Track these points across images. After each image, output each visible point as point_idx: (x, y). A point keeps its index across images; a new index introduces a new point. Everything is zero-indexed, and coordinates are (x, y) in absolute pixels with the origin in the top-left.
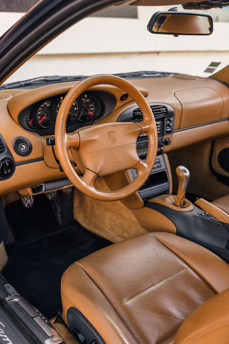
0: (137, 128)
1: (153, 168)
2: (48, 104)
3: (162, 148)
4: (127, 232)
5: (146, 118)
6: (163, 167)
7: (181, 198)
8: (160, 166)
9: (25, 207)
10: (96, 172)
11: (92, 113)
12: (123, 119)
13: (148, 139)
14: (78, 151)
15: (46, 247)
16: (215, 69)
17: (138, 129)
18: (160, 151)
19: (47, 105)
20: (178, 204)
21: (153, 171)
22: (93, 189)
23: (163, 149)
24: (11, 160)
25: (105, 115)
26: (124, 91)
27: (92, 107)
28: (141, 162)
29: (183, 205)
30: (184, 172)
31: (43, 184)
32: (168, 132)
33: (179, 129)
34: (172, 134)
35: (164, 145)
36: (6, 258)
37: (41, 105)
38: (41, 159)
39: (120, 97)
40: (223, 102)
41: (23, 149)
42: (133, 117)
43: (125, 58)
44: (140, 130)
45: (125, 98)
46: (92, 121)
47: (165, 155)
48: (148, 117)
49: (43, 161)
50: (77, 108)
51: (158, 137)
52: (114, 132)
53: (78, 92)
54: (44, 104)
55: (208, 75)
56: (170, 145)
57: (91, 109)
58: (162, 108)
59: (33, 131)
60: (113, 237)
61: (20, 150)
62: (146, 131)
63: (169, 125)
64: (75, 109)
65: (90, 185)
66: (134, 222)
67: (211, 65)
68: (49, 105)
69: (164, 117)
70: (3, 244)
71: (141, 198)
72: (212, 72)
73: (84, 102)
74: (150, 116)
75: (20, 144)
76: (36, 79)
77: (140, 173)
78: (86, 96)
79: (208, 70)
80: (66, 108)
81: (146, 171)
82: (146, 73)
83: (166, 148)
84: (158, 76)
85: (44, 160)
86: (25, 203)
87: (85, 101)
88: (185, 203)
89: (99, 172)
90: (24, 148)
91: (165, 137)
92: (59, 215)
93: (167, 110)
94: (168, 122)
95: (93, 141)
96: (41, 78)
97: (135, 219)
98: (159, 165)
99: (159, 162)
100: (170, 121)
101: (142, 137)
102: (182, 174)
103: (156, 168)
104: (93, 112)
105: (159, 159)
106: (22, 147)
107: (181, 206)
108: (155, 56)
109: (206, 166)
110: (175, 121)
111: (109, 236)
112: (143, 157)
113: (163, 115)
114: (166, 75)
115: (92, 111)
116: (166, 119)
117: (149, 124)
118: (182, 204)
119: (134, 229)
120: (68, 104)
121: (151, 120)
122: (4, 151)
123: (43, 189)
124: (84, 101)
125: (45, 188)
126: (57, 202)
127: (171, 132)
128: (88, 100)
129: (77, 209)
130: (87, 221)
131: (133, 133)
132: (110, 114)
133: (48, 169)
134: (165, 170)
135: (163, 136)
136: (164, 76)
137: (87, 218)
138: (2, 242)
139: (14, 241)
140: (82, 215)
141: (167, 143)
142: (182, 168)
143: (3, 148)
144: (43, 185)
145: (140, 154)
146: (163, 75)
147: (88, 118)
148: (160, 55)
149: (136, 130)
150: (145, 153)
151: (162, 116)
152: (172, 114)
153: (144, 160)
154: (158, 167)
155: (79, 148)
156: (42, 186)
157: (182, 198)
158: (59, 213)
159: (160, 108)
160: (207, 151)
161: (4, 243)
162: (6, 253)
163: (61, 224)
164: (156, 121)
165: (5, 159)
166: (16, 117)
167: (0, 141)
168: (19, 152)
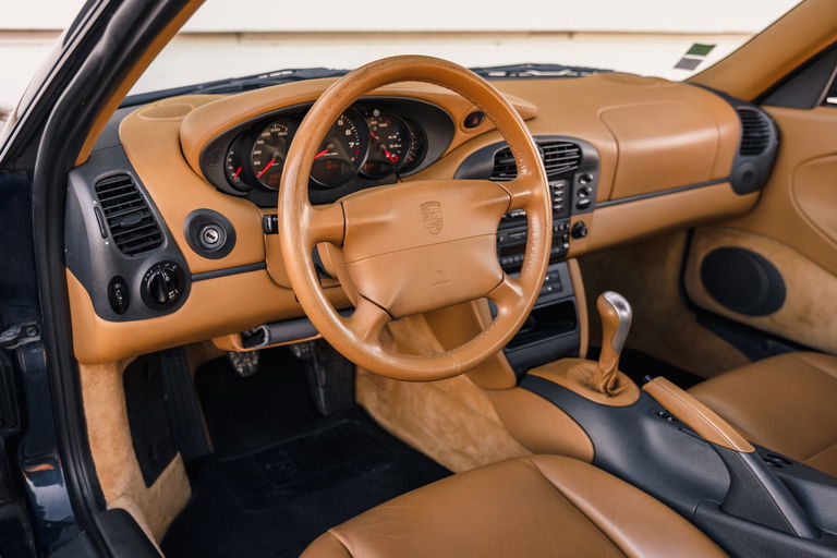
0: (500, 196)
1: (541, 295)
2: (283, 130)
3: (566, 246)
4: (475, 444)
5: (524, 172)
6: (567, 291)
7: (607, 371)
8: (561, 289)
9: (238, 373)
10: (386, 307)
11: (393, 156)
12: (470, 173)
13: (526, 224)
14: (342, 251)
15: (283, 468)
16: (700, 61)
17: (502, 199)
18: (560, 252)
19: (280, 134)
20: (601, 387)
21: (543, 299)
22: (375, 351)
23: (567, 249)
24: (179, 268)
25: (427, 161)
26: (475, 104)
27: (394, 142)
28: (506, 282)
29: (613, 389)
30: (617, 308)
31: (263, 327)
32: (582, 208)
33: (609, 200)
34: (592, 211)
35: (571, 238)
36: (187, 492)
37: (261, 131)
38: (261, 265)
39: (464, 119)
40: (720, 139)
41: (212, 241)
42: (495, 169)
43: (498, 44)
44: (505, 202)
45: (476, 121)
46: (393, 176)
47: (574, 263)
48: (528, 169)
49: (264, 271)
50: (355, 142)
51: (554, 219)
52: (439, 203)
53: (343, 97)
54: (272, 130)
55: (685, 74)
56: (586, 238)
57: (391, 146)
58: (569, 148)
59: (245, 197)
60: (441, 453)
61: (203, 242)
62: (525, 204)
63: (584, 191)
64: (352, 144)
65: (368, 340)
66: (491, 421)
67: (690, 52)
68: (285, 134)
69: (575, 171)
70: (181, 461)
71: (511, 364)
72: (692, 68)
73: (375, 129)
74: (533, 165)
75: (207, 227)
76: (272, 75)
77: (504, 311)
78: (376, 113)
79: (684, 64)
80: (310, 139)
81: (520, 304)
82: (537, 67)
83: (575, 246)
84: (565, 76)
85: (265, 268)
86: (239, 363)
87: (377, 125)
88: (616, 384)
89: (393, 306)
90: (213, 238)
91: (574, 219)
92: (321, 390)
93: (580, 152)
94: (583, 182)
95: (381, 225)
96: (284, 73)
97: (494, 416)
98: (557, 286)
99: (558, 280)
100: (588, 180)
101: (516, 217)
102: (611, 313)
103: (549, 293)
104: (397, 155)
105: (557, 271)
106: (209, 235)
107: (607, 392)
108: (565, 40)
109: (670, 288)
110: (601, 182)
111: (432, 449)
112: (512, 269)
113: (572, 166)
114: (583, 74)
115: (393, 151)
116: (577, 176)
117: (532, 187)
118: (609, 386)
119: (490, 440)
120: (317, 127)
121: (537, 175)
122: (161, 243)
123: (266, 339)
124: (373, 126)
125: (270, 337)
126: (318, 360)
127: (589, 209)
128: (385, 125)
129: (365, 379)
130: (385, 408)
131: (490, 208)
132: (439, 159)
133: (276, 289)
134: (572, 299)
135: (570, 215)
136: (579, 76)
137: (384, 401)
138: (178, 456)
139: (211, 449)
140: (374, 395)
141: (578, 232)
142: (611, 297)
143: (159, 236)
144: (266, 331)
145: (505, 261)
146: (575, 74)
147: (383, 168)
148: (576, 38)
149: (496, 200)
150: (517, 259)
151: (567, 167)
152: (593, 165)
153: (515, 275)
154: (555, 291)
155: (342, 245)
156: (262, 330)
157: (611, 373)
158: (323, 387)
159: (563, 148)
160: (674, 254)
161: (183, 457)
162: (187, 482)
163: (325, 413)
164: (549, 180)
165: (162, 264)
166: (194, 160)
167: (151, 218)
168: (201, 249)
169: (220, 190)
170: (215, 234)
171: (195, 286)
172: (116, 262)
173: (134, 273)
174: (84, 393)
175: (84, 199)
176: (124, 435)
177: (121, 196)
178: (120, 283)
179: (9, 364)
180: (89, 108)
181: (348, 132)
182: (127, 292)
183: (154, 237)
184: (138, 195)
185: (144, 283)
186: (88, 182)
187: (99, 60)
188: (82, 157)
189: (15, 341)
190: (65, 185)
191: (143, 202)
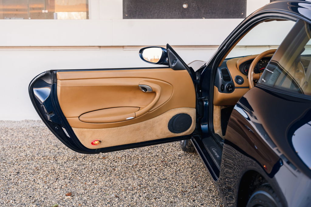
24: (233, 85)
61: (238, 81)
165: (230, 84)
166: (238, 67)
167: (229, 76)
168: (237, 83)
169: (242, 73)
170: (240, 80)
171: (235, 89)
172: (223, 82)
173: (225, 85)
174: (214, 111)
175: (219, 72)
176: (220, 122)
177: (226, 73)
178: (223, 85)
179: (202, 104)
180: (222, 56)
181: (266, 62)
182: (224, 88)
183: (230, 79)
184: (228, 72)
185: (227, 86)
186: (220, 69)
187: (224, 49)
188: (220, 65)
189: (204, 99)
190: (217, 70)
191: (228, 73)
